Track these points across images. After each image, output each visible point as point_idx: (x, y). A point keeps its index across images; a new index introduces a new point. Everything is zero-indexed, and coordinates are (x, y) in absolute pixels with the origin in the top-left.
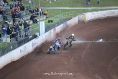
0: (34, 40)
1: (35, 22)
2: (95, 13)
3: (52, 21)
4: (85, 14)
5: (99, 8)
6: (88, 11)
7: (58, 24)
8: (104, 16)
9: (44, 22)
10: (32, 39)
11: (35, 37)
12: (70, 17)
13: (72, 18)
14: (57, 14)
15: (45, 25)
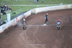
0: (4, 25)
1: (4, 14)
2: (41, 8)
3: (15, 13)
4: (35, 9)
5: (44, 5)
6: (37, 7)
7: (19, 15)
8: (46, 10)
9: (10, 14)
10: (3, 24)
11: (4, 23)
12: (26, 11)
13: (27, 11)
14: (18, 9)
15: (11, 16)
